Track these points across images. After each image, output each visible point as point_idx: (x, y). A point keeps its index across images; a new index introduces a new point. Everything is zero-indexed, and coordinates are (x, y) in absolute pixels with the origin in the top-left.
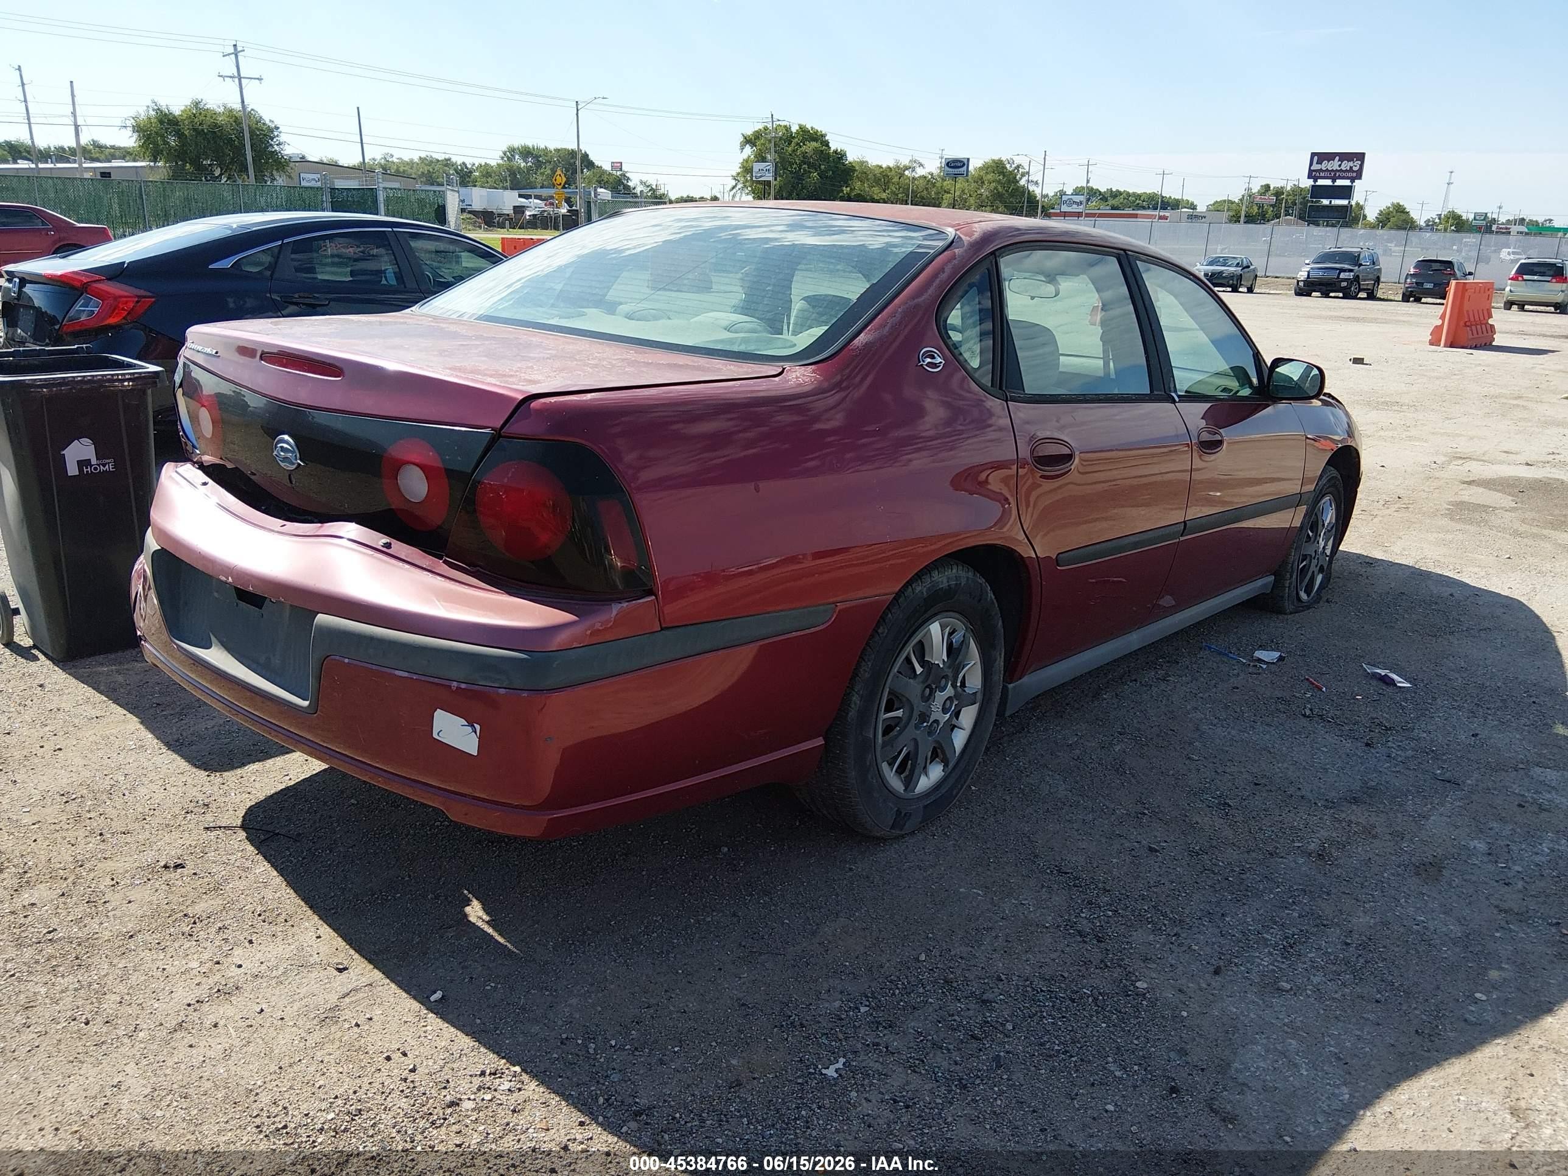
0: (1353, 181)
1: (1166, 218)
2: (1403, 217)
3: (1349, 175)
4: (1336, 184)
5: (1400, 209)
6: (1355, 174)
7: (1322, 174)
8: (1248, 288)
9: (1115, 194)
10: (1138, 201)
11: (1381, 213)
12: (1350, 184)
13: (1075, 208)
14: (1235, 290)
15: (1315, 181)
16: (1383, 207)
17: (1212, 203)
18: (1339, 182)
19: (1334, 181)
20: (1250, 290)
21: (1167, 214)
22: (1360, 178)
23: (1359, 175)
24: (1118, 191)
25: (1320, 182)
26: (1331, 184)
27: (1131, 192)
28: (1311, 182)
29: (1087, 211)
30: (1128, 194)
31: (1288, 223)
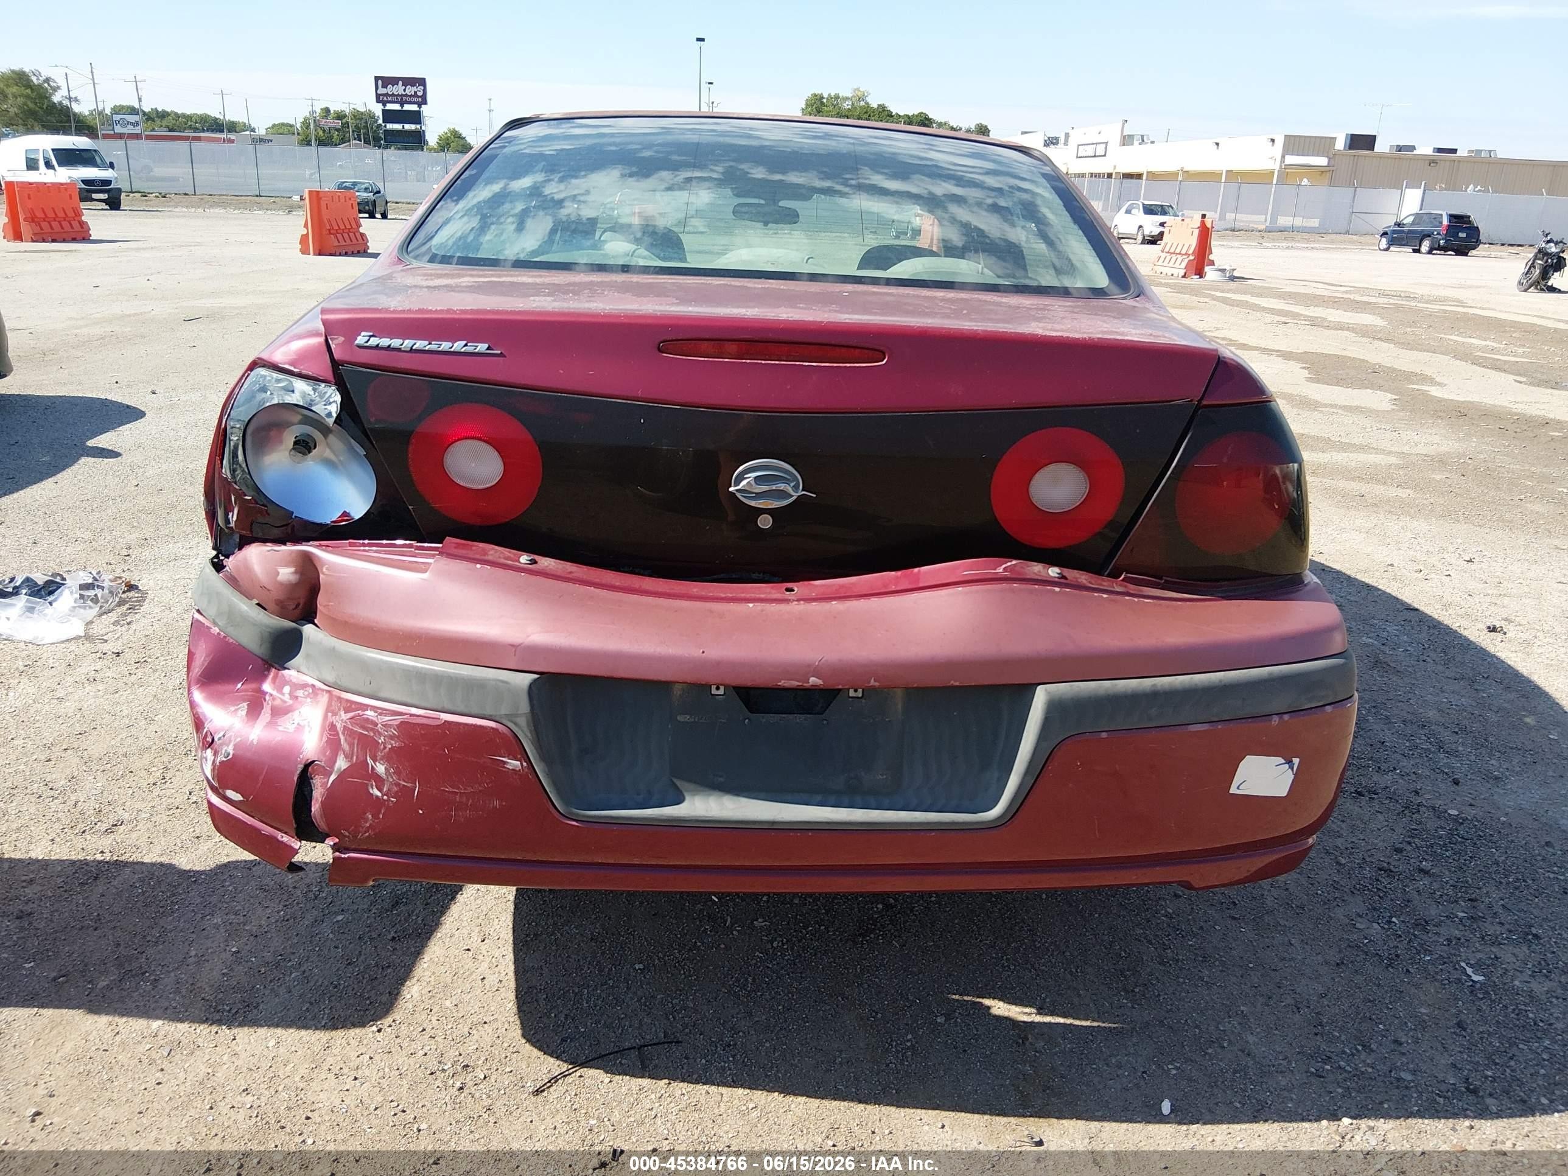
0: (420, 106)
1: (232, 141)
2: (462, 142)
3: (415, 99)
4: (404, 109)
5: (457, 135)
6: (420, 100)
7: (390, 99)
8: (382, 214)
9: (163, 115)
10: (189, 123)
11: (440, 139)
12: (417, 109)
13: (130, 130)
14: (372, 216)
15: (384, 105)
16: (441, 132)
17: (270, 126)
18: (407, 107)
19: (402, 106)
20: (384, 216)
21: (232, 136)
22: (426, 103)
23: (424, 101)
24: (164, 111)
25: (390, 107)
26: (400, 108)
27: (180, 112)
28: (380, 106)
29: (147, 133)
30: (177, 116)
31: (356, 146)
